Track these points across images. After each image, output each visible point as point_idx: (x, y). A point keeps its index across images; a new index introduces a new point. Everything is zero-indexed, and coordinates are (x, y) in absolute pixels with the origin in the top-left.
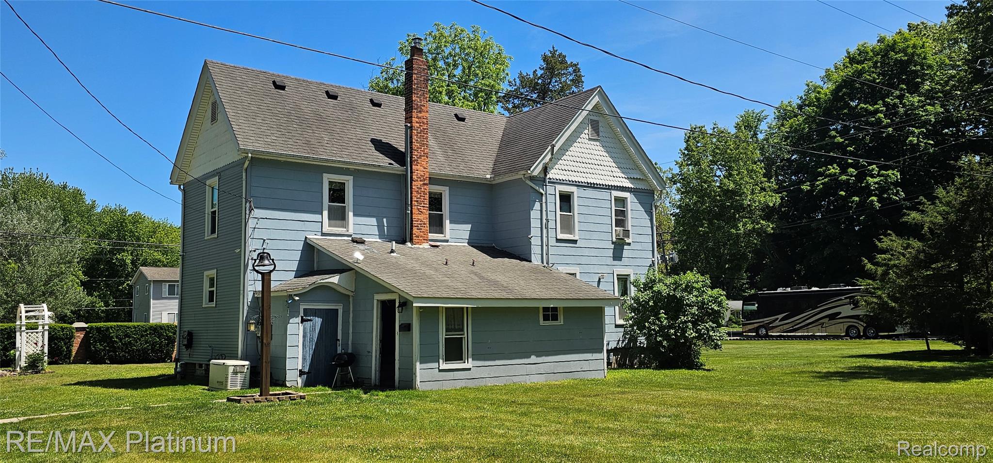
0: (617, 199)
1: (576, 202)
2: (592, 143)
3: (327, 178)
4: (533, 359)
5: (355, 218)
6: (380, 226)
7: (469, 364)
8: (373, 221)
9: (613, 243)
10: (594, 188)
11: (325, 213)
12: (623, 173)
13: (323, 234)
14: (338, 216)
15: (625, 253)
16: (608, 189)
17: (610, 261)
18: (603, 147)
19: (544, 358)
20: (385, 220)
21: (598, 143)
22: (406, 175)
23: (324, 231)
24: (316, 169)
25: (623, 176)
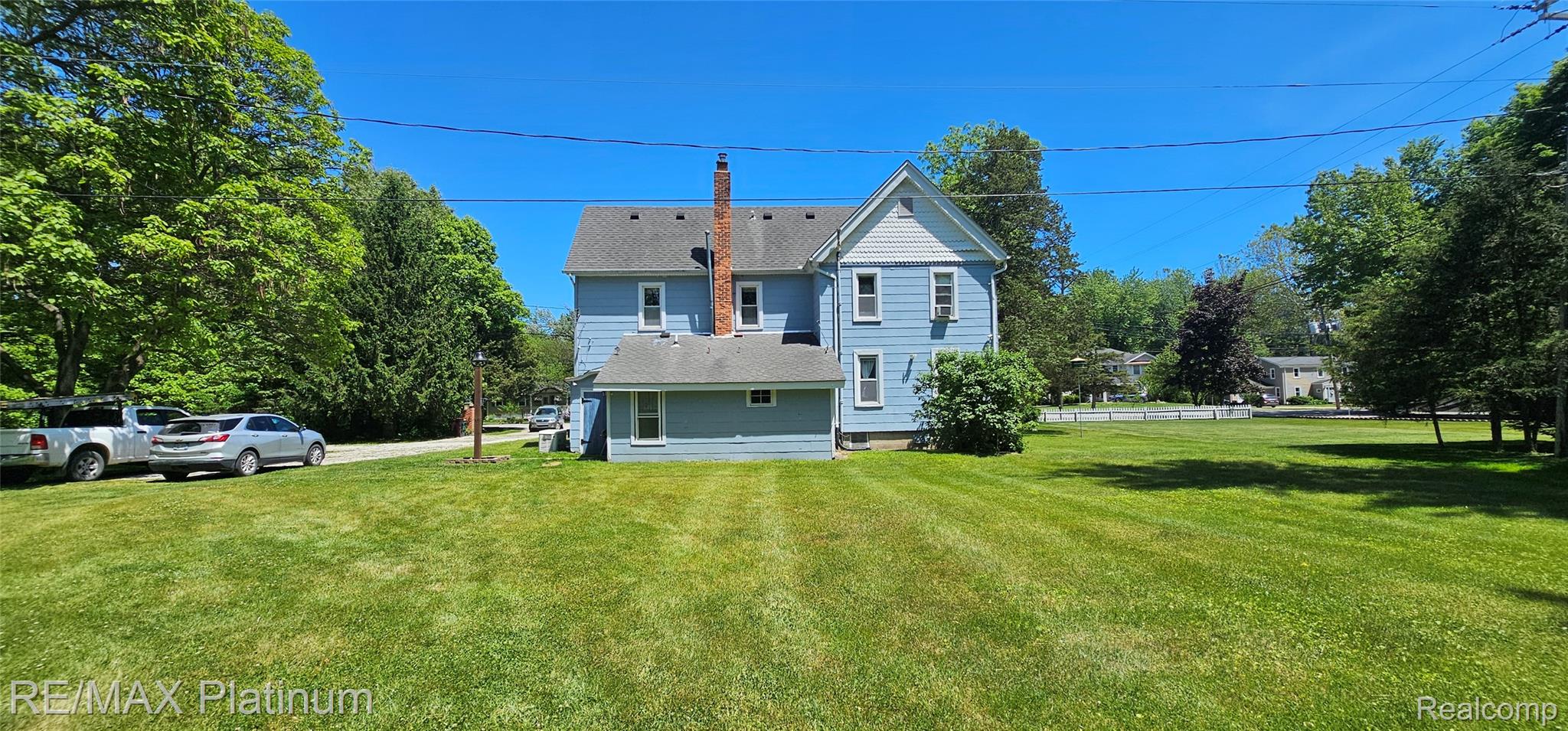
0: (937, 276)
1: (879, 283)
2: (903, 220)
3: (640, 284)
4: (739, 438)
5: (669, 316)
6: (692, 322)
7: (663, 440)
8: (686, 317)
9: (931, 321)
10: (905, 266)
11: (641, 315)
12: (949, 247)
13: (639, 332)
14: (652, 316)
15: (948, 332)
16: (926, 266)
17: (929, 340)
18: (919, 223)
19: (752, 437)
20: (696, 316)
21: (911, 220)
22: (708, 276)
23: (640, 329)
24: (632, 280)
25: (947, 249)
